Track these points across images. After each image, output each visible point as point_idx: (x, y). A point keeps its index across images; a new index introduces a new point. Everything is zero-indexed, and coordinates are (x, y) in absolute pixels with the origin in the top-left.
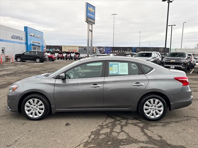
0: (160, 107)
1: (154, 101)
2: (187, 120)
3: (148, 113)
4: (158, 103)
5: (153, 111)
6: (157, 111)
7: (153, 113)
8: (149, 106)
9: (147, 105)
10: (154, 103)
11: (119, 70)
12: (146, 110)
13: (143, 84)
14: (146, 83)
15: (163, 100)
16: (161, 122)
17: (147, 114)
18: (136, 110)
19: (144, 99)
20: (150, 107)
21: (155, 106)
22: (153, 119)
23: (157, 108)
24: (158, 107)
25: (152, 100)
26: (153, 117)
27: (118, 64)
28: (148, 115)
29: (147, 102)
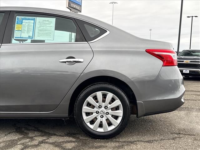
0: (117, 108)
1: (104, 96)
2: (173, 139)
3: (92, 122)
4: (113, 100)
5: (102, 117)
6: (109, 117)
7: (101, 122)
8: (93, 107)
9: (89, 105)
10: (104, 101)
11: (36, 31)
12: (88, 114)
13: (81, 60)
14: (89, 57)
15: (123, 94)
16: (118, 142)
17: (89, 124)
18: (66, 115)
19: (84, 93)
20: (96, 109)
21: (106, 107)
22: (102, 134)
23: (110, 111)
24: (112, 109)
25: (99, 94)
26: (101, 130)
27: (34, 20)
28: (91, 127)
29: (90, 99)
